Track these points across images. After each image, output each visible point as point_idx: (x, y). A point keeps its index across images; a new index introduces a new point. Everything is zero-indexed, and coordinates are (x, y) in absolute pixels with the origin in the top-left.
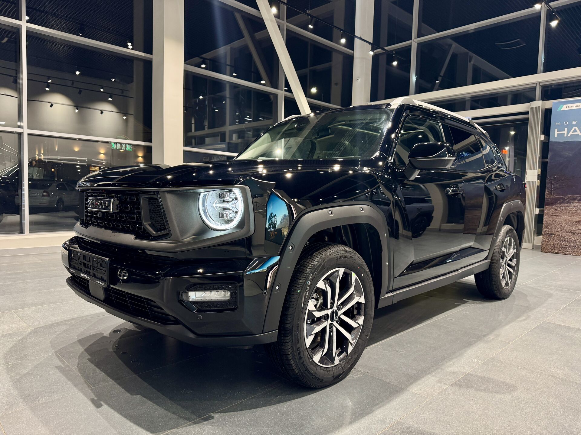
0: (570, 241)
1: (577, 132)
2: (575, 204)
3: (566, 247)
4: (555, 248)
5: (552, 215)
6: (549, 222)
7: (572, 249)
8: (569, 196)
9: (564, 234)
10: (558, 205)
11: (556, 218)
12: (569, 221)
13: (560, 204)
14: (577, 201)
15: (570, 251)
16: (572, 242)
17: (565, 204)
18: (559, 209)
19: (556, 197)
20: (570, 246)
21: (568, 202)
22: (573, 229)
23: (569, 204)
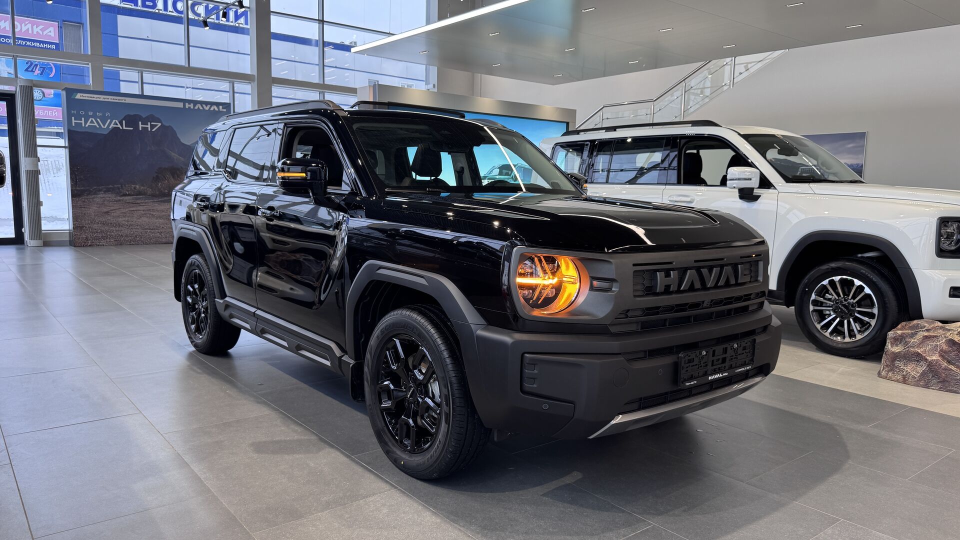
0: (102, 232)
1: (94, 123)
2: (101, 196)
3: (98, 239)
4: (88, 240)
5: (81, 208)
6: (78, 215)
7: (104, 239)
8: (95, 187)
9: (95, 226)
10: (85, 197)
11: (85, 210)
12: (99, 212)
13: (87, 196)
14: (103, 193)
15: (103, 242)
16: (103, 233)
17: (92, 195)
18: (86, 201)
19: (82, 188)
20: (102, 236)
21: (95, 194)
22: (103, 219)
23: (95, 196)
